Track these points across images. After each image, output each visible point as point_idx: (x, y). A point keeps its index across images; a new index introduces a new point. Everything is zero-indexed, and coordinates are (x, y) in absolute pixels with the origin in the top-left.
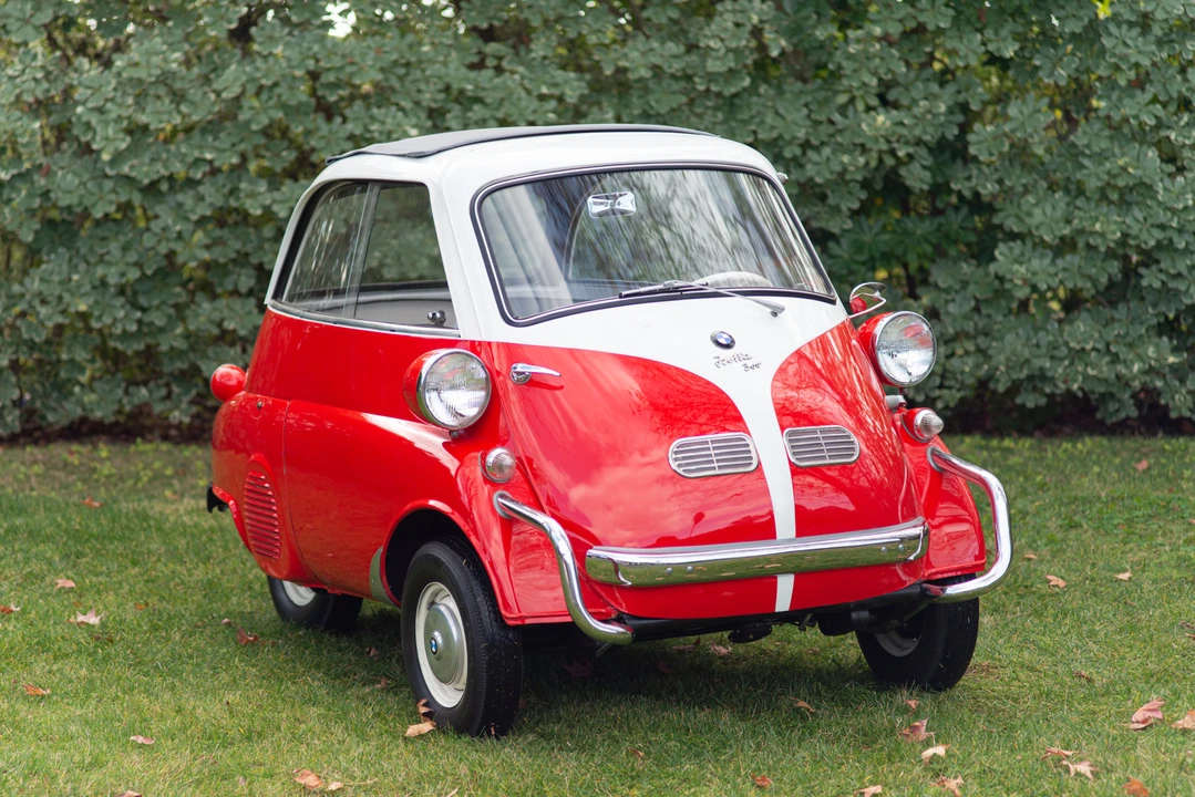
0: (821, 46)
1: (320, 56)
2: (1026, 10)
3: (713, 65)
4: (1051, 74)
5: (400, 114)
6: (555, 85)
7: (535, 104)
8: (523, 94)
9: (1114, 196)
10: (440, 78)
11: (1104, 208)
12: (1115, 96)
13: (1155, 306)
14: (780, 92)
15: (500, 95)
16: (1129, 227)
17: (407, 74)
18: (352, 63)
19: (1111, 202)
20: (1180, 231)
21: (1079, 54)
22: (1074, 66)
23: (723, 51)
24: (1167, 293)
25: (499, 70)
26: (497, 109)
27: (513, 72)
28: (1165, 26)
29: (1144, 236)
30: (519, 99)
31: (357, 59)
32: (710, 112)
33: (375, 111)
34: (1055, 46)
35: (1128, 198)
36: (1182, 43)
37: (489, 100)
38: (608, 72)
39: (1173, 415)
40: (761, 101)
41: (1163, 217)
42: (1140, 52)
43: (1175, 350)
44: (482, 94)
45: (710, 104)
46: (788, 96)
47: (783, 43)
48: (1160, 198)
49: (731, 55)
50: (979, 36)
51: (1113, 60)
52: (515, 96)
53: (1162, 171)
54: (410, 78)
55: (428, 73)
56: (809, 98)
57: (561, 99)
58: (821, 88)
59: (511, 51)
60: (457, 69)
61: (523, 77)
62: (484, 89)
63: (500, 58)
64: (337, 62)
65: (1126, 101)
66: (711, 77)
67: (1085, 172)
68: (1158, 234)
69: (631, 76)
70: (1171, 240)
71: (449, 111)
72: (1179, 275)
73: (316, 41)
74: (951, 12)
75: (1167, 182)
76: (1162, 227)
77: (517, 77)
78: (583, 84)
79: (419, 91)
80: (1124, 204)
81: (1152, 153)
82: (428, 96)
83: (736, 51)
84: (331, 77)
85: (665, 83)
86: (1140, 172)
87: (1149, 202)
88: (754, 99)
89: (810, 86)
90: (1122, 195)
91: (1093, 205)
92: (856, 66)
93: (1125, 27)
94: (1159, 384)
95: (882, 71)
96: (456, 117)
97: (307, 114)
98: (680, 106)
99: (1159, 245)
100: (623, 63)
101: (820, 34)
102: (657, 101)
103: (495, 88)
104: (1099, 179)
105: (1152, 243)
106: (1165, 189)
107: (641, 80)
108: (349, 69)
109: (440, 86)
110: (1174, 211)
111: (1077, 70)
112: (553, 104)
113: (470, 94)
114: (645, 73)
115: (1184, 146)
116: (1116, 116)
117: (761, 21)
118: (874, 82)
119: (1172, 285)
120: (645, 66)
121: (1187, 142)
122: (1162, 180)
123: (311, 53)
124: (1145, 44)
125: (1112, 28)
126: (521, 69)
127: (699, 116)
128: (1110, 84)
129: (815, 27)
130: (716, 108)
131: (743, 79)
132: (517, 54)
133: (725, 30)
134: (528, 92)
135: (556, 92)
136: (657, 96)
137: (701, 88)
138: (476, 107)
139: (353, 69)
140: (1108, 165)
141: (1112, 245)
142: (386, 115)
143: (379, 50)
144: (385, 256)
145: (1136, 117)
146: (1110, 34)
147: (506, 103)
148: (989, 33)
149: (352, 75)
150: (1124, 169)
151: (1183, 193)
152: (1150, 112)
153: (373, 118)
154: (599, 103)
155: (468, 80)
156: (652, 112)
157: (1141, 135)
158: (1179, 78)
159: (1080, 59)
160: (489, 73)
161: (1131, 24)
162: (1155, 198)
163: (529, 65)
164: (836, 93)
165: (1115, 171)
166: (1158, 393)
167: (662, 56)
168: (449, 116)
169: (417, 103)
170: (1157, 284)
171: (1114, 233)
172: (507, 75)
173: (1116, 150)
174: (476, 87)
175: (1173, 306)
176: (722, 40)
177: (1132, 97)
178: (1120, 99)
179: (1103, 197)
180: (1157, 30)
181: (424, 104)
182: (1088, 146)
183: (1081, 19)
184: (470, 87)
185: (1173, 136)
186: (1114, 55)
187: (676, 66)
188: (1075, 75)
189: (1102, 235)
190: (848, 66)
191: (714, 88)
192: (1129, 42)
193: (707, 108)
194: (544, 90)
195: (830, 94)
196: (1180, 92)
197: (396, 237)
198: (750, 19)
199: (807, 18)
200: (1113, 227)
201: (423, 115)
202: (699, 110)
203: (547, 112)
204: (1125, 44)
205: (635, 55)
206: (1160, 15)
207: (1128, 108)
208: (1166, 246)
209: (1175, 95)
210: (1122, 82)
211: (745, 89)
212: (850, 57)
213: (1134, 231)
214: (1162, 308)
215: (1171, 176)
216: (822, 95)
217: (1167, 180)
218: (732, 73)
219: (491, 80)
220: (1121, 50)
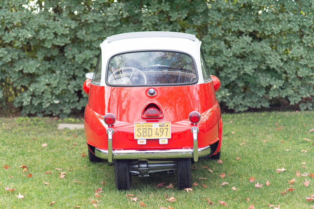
0: (137, 15)
1: (4, 16)
2: (189, 6)
3: (110, 19)
4: (196, 23)
5: (26, 31)
6: (69, 24)
7: (63, 29)
8: (60, 26)
9: (213, 54)
10: (38, 22)
11: (210, 57)
12: (212, 28)
13: (224, 81)
14: (128, 27)
15: (53, 26)
16: (216, 61)
17: (29, 21)
18: (14, 18)
19: (212, 55)
20: (229, 62)
21: (204, 17)
22: (202, 20)
23: (112, 16)
24: (227, 78)
25: (54, 20)
26: (53, 30)
27: (58, 21)
28: (224, 10)
29: (220, 63)
30: (59, 27)
31: (15, 16)
32: (110, 31)
33: (20, 30)
34: (198, 15)
35: (217, 54)
36: (229, 15)
37: (51, 28)
38: (83, 21)
39: (229, 108)
40: (123, 29)
41: (225, 58)
42: (218, 17)
43: (229, 92)
44: (49, 26)
45: (110, 29)
46: (130, 27)
47: (127, 14)
48: (224, 54)
49: (114, 17)
50: (177, 13)
51: (211, 19)
52: (58, 27)
53: (225, 47)
54: (30, 22)
55: (35, 20)
56: (135, 28)
57: (70, 28)
58: (139, 26)
59: (58, 15)
60: (43, 19)
61: (61, 22)
62: (50, 25)
63: (55, 17)
64: (9, 17)
65: (215, 30)
66: (110, 22)
67: (205, 47)
68: (224, 63)
69: (89, 22)
70: (227, 65)
71: (41, 30)
72: (229, 74)
73: (4, 12)
74: (169, 6)
75: (226, 50)
76: (225, 61)
77: (59, 22)
78: (77, 24)
79: (32, 25)
80: (215, 55)
81: (223, 43)
82: (34, 26)
83: (116, 16)
84: (7, 21)
85: (98, 24)
86: (218, 47)
87: (222, 55)
88: (121, 28)
89: (135, 25)
90: (215, 53)
91: (207, 56)
92: (145, 20)
93: (214, 11)
94: (225, 100)
95: (152, 21)
96: (42, 32)
97: (3, 31)
98: (102, 30)
99: (224, 66)
100: (87, 19)
101: (136, 12)
102: (96, 28)
103: (52, 25)
104: (208, 49)
105: (222, 65)
106: (226, 52)
107: (91, 23)
108: (12, 19)
109: (37, 24)
110: (227, 57)
111: (203, 22)
112: (68, 29)
113: (46, 26)
114: (92, 21)
115: (230, 41)
116: (213, 33)
117: (122, 8)
118: (150, 24)
119: (228, 76)
120: (92, 19)
121: (231, 40)
122: (225, 50)
123: (2, 15)
124: (219, 15)
125: (211, 11)
126: (60, 20)
127: (108, 32)
128: (212, 25)
129: (135, 10)
130: (112, 30)
131: (118, 23)
132: (59, 16)
133: (113, 10)
134: (62, 26)
135: (69, 26)
136: (96, 27)
137: (107, 25)
138: (47, 29)
139: (14, 19)
140: (211, 46)
141: (212, 66)
142: (23, 31)
143: (21, 15)
144: (24, 67)
145: (217, 33)
146: (211, 13)
147: (56, 28)
148: (180, 12)
149: (13, 20)
150: (214, 47)
151: (230, 53)
152: (220, 32)
153: (20, 32)
154: (82, 29)
155: (46, 22)
156: (95, 31)
157: (219, 38)
158: (229, 24)
159: (204, 19)
160: (51, 21)
161: (216, 10)
162: (223, 54)
163: (62, 19)
164: (142, 27)
165: (213, 47)
166: (225, 103)
167: (97, 17)
168: (41, 32)
169: (32, 28)
170: (224, 75)
171: (212, 63)
172: (56, 21)
173: (213, 42)
174: (47, 24)
175: (229, 81)
176: (112, 13)
177: (217, 28)
178: (214, 29)
179: (210, 54)
180: (223, 12)
181: (33, 28)
182: (206, 41)
183: (203, 8)
184: (45, 24)
185: (227, 38)
186: (211, 18)
187: (101, 20)
188: (203, 23)
189: (209, 63)
190: (144, 20)
191: (111, 25)
192: (215, 14)
193: (110, 30)
194: (66, 25)
195: (140, 27)
196: (229, 27)
197: (27, 62)
198: (119, 8)
199: (133, 8)
200: (212, 61)
201: (33, 31)
202: (108, 31)
203: (67, 31)
204: (214, 15)
205: (89, 16)
206: (222, 8)
207: (216, 31)
208: (225, 66)
209: (227, 28)
210: (214, 25)
211: (118, 26)
212: (144, 18)
213: (218, 62)
214: (226, 81)
215: (227, 48)
216: (138, 27)
217: (226, 49)
218: (115, 22)
219: (52, 22)
220: (213, 17)
